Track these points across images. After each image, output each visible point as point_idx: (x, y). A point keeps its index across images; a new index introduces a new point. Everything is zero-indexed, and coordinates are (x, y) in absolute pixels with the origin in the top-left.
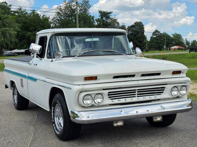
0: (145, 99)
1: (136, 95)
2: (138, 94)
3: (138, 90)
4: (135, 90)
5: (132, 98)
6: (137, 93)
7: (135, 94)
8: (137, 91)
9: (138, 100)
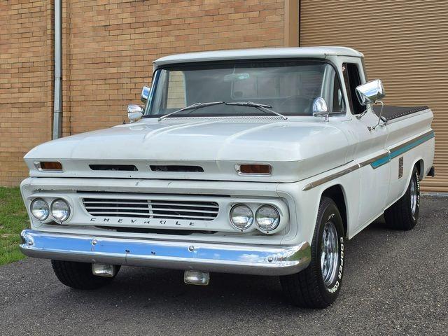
0: (163, 225)
1: (151, 214)
2: (154, 212)
3: (153, 201)
4: (146, 201)
5: (134, 219)
6: (150, 208)
7: (148, 212)
8: (150, 204)
9: (147, 224)
